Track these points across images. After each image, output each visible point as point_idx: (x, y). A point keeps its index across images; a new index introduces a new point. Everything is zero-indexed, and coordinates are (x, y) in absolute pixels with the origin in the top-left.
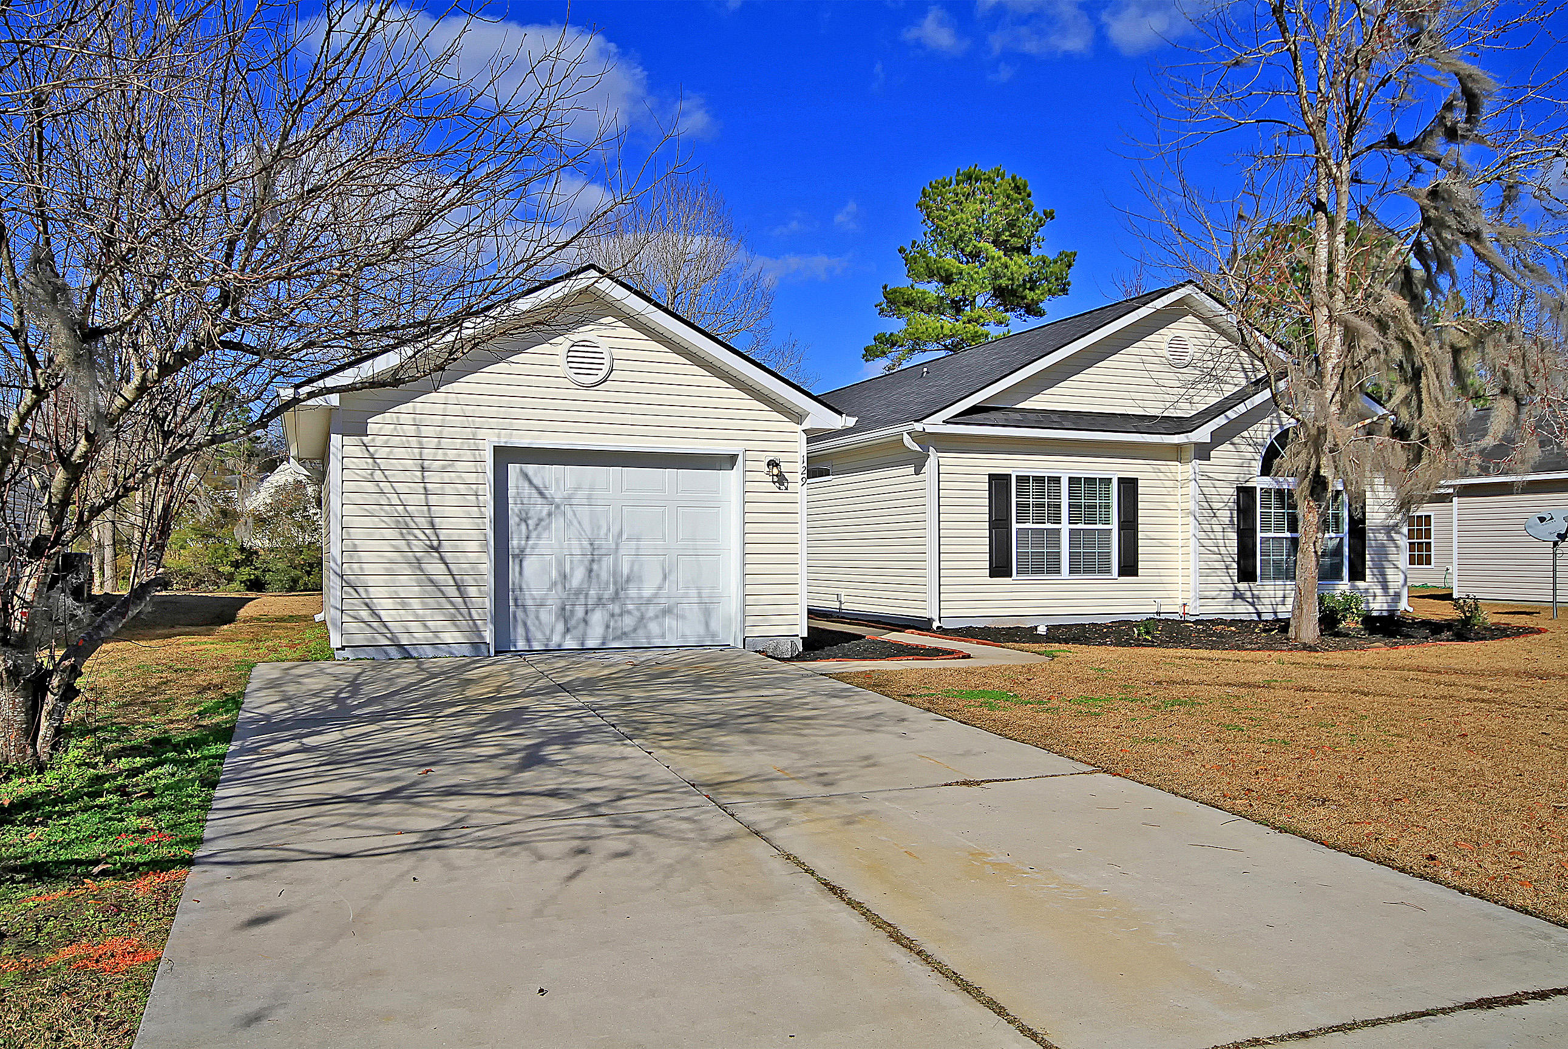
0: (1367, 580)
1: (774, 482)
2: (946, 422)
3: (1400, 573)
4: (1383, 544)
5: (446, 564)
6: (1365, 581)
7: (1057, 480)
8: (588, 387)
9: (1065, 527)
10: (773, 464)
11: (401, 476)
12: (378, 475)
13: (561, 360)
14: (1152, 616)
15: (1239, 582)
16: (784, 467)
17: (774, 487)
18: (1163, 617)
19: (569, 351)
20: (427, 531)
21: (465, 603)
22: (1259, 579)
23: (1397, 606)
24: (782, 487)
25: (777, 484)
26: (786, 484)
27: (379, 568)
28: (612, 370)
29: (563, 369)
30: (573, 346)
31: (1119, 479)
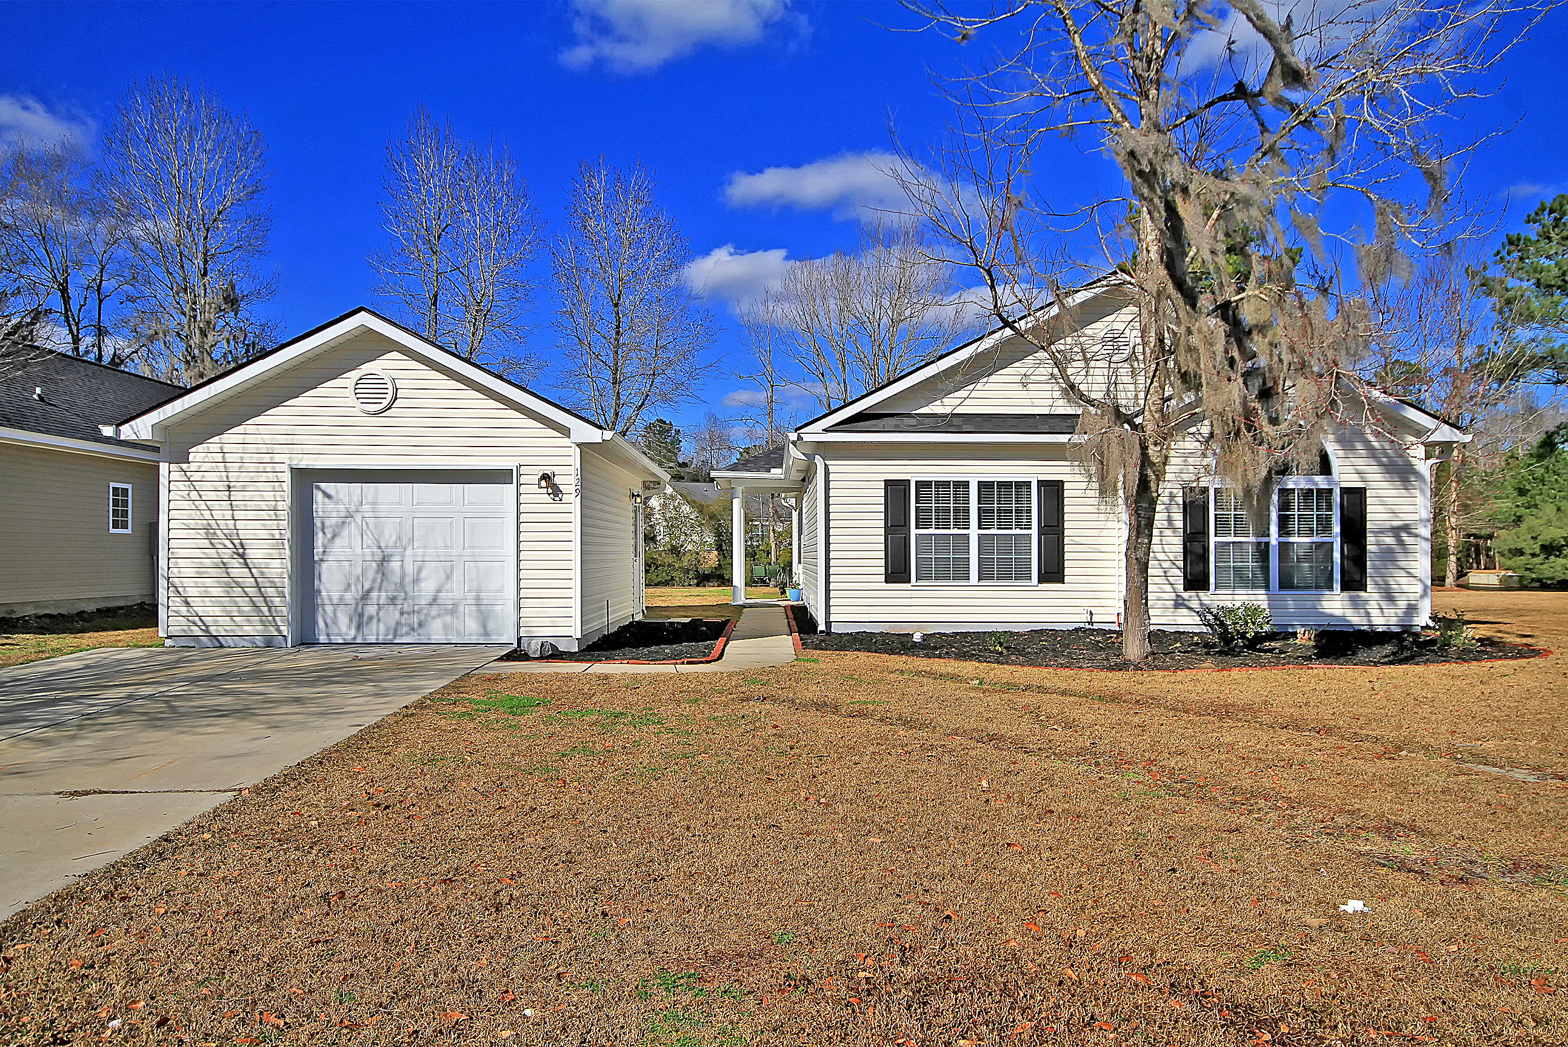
0: (1368, 590)
1: (549, 494)
2: (826, 430)
3: (1419, 583)
4: (1392, 549)
5: (250, 569)
6: (1366, 591)
7: (966, 484)
8: (375, 414)
9: (974, 532)
10: (545, 477)
11: (213, 495)
12: (194, 495)
13: (350, 392)
14: (1082, 625)
15: (1185, 589)
16: (557, 480)
17: (548, 499)
18: (1096, 626)
19: (357, 384)
20: (235, 541)
21: (266, 602)
22: (1212, 587)
23: (1411, 621)
24: (556, 498)
25: (552, 496)
26: (560, 496)
27: (191, 572)
28: (396, 399)
29: (352, 401)
30: (361, 379)
31: (1038, 481)
